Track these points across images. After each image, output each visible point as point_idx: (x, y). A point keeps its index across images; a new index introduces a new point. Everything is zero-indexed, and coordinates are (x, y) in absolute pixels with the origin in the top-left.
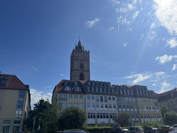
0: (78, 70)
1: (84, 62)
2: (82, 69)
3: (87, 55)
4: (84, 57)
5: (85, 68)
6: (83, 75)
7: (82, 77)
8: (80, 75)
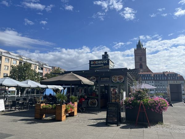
0: (138, 62)
1: (142, 56)
2: (141, 61)
3: (144, 51)
4: (142, 53)
5: (143, 60)
6: (142, 65)
7: (141, 67)
8: (140, 65)
